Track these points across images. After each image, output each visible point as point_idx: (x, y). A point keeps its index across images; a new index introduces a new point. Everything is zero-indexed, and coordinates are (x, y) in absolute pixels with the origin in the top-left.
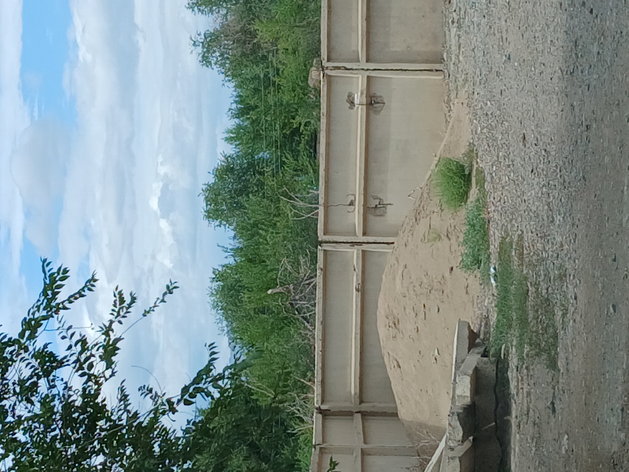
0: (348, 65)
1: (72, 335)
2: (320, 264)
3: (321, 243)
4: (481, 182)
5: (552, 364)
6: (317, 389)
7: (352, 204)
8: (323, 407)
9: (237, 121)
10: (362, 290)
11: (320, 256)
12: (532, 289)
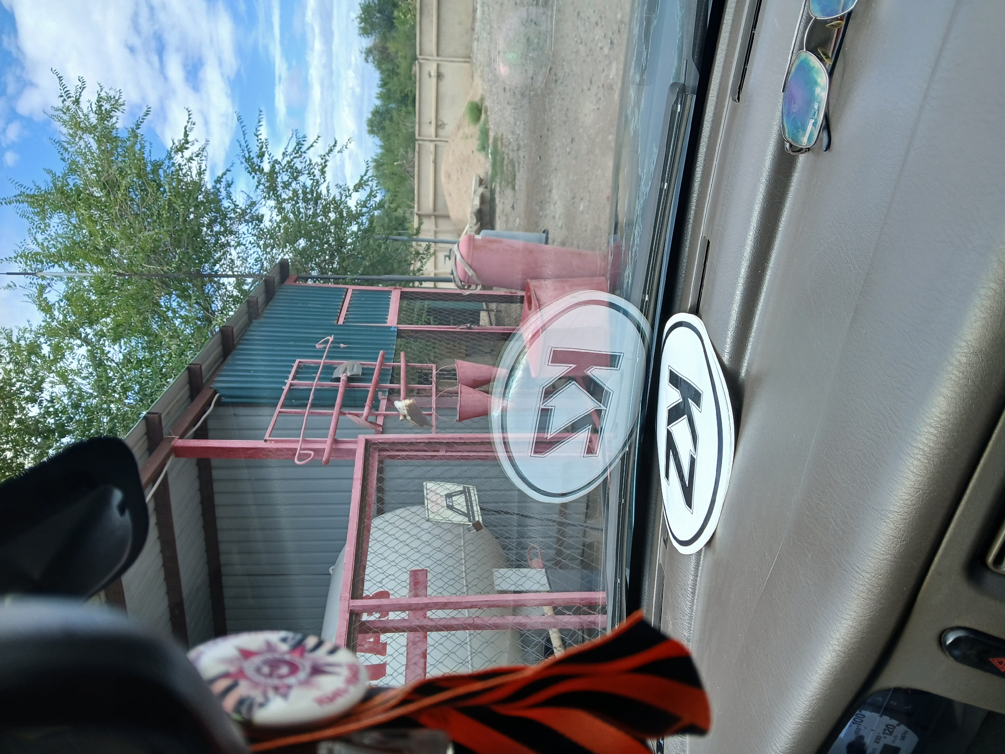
0: (428, 58)
1: (306, 161)
2: (417, 149)
3: (417, 140)
4: (486, 112)
5: (513, 188)
6: (416, 206)
7: (430, 123)
8: (419, 213)
9: (381, 89)
10: (435, 162)
11: (417, 146)
12: (506, 157)
